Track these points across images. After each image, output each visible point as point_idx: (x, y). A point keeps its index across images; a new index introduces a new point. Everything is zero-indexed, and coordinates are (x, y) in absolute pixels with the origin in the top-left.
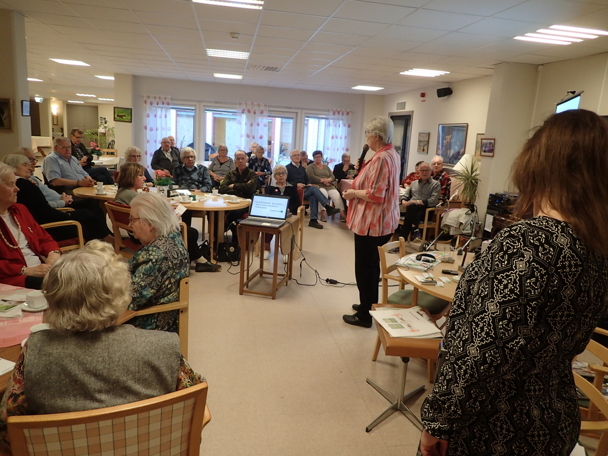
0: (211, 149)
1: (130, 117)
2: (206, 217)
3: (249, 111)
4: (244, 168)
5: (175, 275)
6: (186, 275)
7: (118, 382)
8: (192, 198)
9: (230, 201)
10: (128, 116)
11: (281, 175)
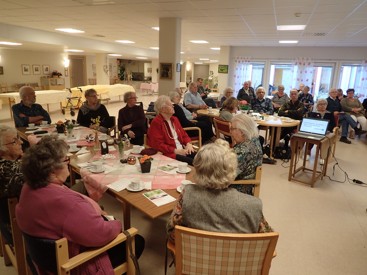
0: (272, 88)
1: (227, 70)
2: (269, 130)
3: (300, 64)
4: (296, 100)
5: (254, 163)
6: (260, 164)
7: (228, 220)
8: (261, 118)
9: (286, 121)
10: (226, 70)
11: (323, 105)
